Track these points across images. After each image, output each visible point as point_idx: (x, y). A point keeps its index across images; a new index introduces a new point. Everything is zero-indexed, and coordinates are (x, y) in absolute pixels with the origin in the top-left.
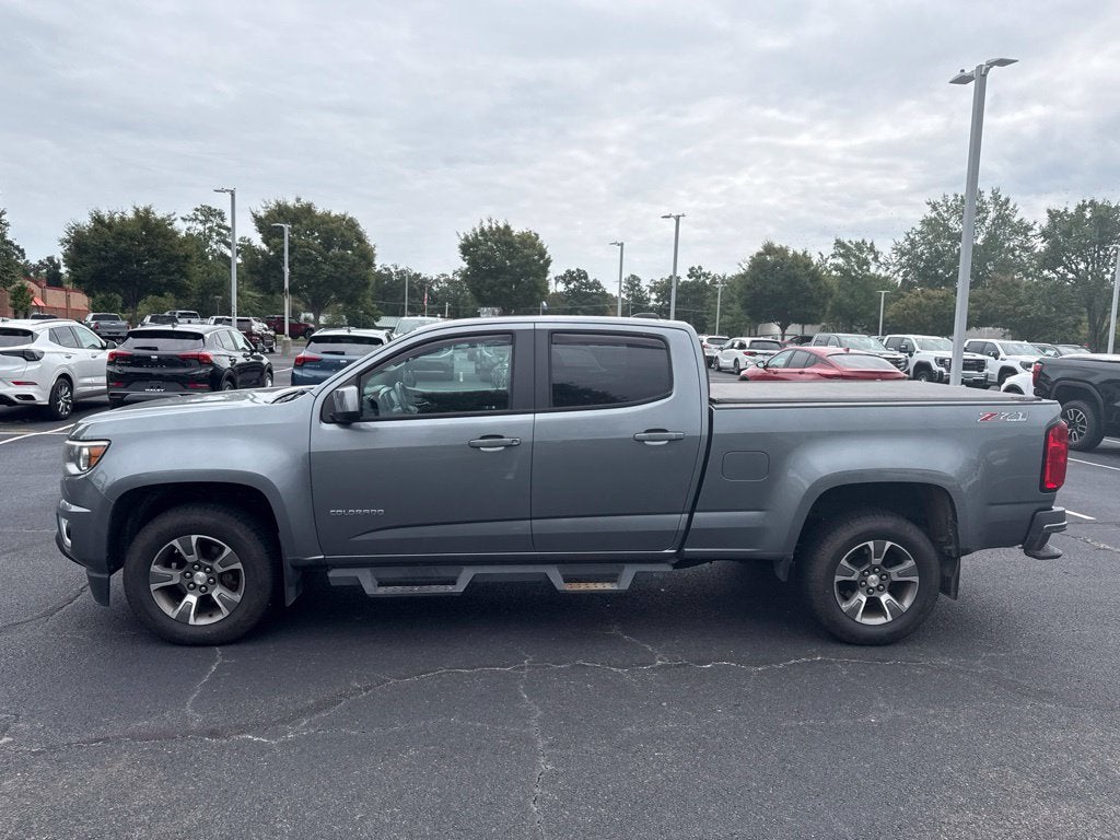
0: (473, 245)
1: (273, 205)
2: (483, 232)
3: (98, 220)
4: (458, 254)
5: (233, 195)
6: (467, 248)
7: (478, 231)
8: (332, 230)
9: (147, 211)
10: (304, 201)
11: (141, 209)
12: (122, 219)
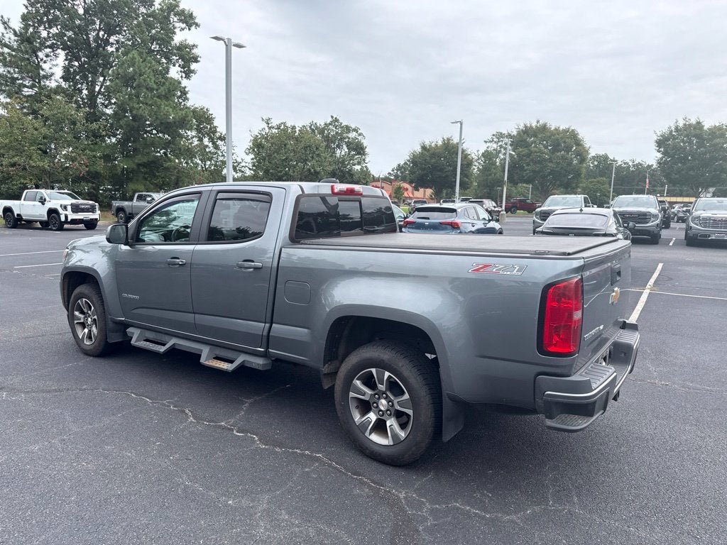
0: (667, 139)
1: (522, 127)
2: (677, 129)
3: (424, 148)
4: (654, 146)
5: (461, 124)
6: (661, 143)
7: (673, 128)
8: (557, 139)
9: (448, 140)
10: (541, 122)
11: (445, 139)
12: (436, 145)
